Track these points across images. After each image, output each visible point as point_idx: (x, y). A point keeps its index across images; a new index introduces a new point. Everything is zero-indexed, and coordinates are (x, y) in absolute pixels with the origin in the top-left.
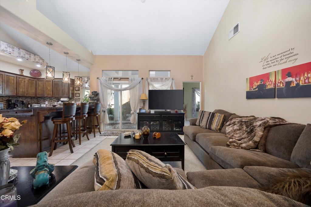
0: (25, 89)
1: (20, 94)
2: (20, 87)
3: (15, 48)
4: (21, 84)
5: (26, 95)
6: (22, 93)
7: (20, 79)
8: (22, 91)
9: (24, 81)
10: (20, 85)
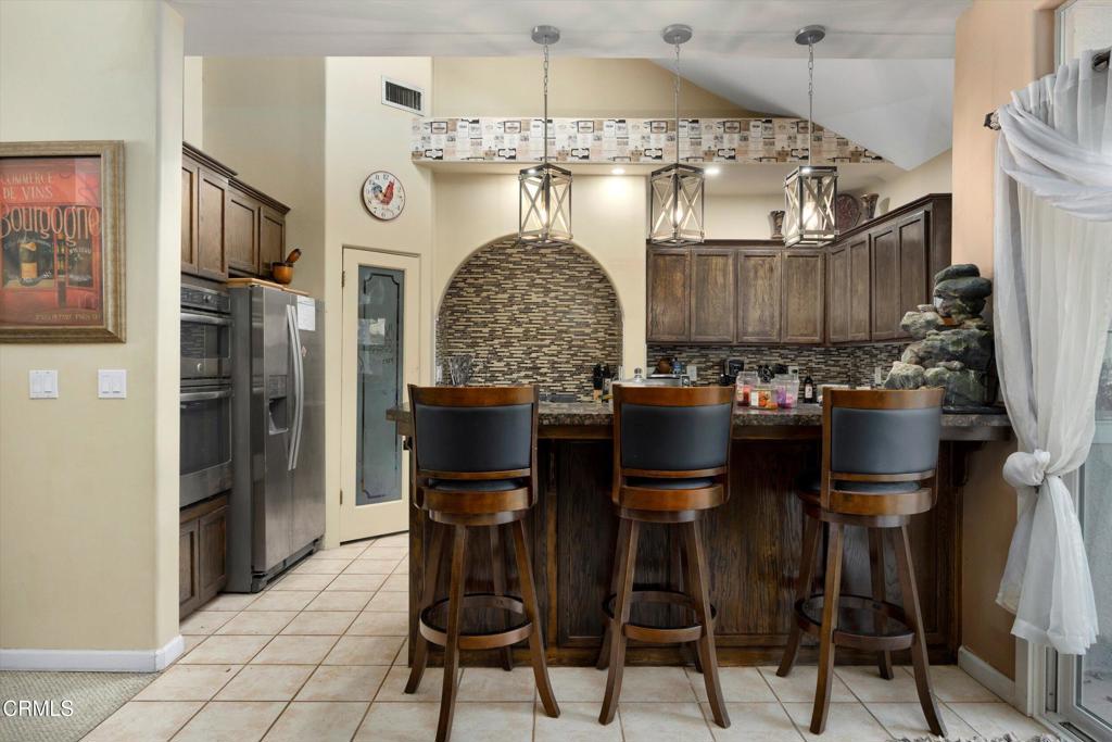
0: (771, 305)
1: (753, 334)
2: (753, 300)
3: (606, 123)
4: (755, 286)
5: (780, 334)
6: (757, 329)
7: (752, 261)
8: (761, 320)
9: (767, 266)
10: (753, 291)
